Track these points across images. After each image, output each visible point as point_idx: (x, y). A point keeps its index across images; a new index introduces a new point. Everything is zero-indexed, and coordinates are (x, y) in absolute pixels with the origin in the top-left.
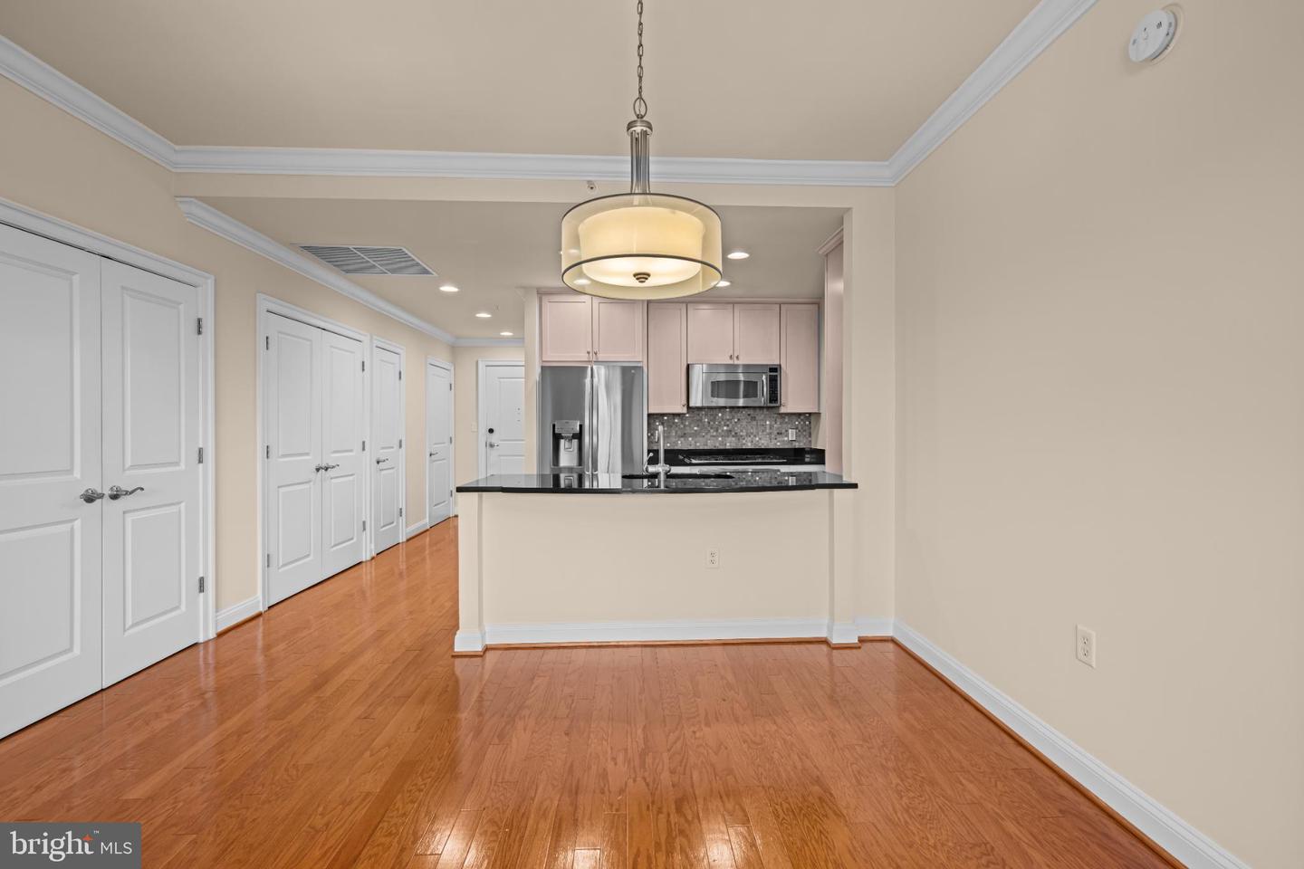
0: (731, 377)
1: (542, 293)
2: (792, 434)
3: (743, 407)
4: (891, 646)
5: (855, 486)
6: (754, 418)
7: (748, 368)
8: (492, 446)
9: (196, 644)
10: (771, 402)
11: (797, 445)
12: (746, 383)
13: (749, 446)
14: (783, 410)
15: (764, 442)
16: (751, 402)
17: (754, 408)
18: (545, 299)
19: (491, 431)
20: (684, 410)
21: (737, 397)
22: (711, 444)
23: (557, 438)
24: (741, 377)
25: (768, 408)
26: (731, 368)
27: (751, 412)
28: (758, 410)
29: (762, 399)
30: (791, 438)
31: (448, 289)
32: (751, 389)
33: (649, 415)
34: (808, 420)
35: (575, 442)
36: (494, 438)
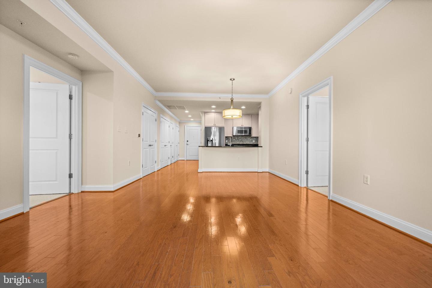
0: (241, 130)
1: (205, 113)
2: (254, 141)
3: (244, 136)
4: (268, 173)
5: (262, 147)
6: (246, 138)
7: (245, 128)
8: (188, 144)
9: (155, 172)
10: (250, 134)
11: (255, 143)
12: (245, 131)
13: (245, 143)
14: (252, 136)
15: (248, 143)
16: (246, 134)
17: (246, 136)
18: (206, 114)
19: (188, 141)
20: (232, 136)
21: (243, 133)
22: (237, 143)
23: (208, 141)
24: (244, 130)
25: (249, 136)
26: (241, 128)
27: (246, 137)
28: (247, 136)
29: (248, 134)
30: (254, 142)
31: (187, 112)
32: (246, 132)
33: (226, 137)
34: (257, 138)
35: (211, 142)
36: (188, 143)
